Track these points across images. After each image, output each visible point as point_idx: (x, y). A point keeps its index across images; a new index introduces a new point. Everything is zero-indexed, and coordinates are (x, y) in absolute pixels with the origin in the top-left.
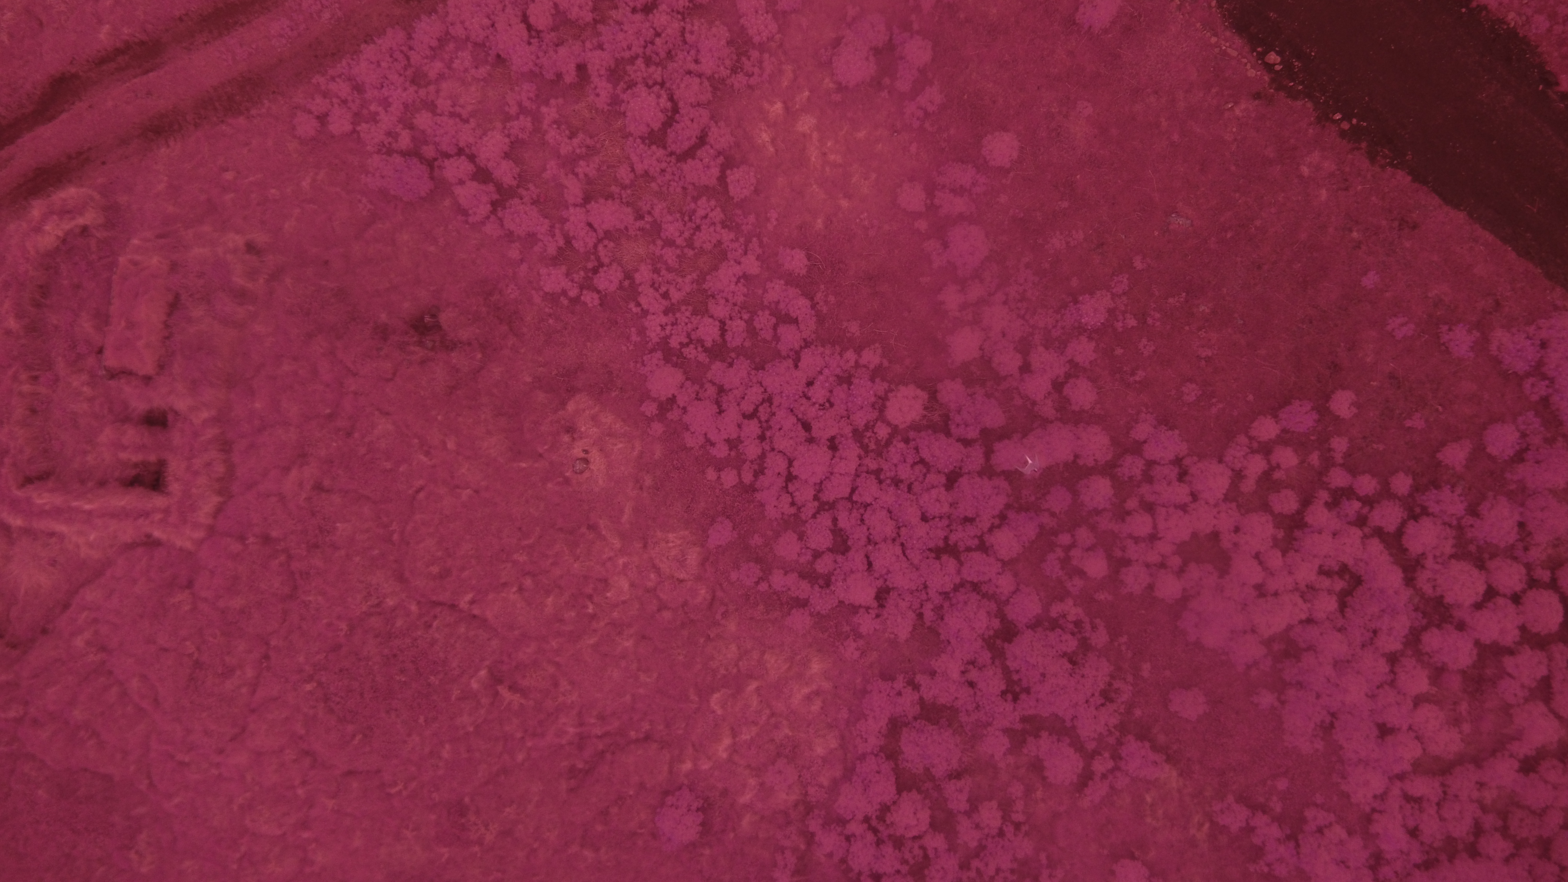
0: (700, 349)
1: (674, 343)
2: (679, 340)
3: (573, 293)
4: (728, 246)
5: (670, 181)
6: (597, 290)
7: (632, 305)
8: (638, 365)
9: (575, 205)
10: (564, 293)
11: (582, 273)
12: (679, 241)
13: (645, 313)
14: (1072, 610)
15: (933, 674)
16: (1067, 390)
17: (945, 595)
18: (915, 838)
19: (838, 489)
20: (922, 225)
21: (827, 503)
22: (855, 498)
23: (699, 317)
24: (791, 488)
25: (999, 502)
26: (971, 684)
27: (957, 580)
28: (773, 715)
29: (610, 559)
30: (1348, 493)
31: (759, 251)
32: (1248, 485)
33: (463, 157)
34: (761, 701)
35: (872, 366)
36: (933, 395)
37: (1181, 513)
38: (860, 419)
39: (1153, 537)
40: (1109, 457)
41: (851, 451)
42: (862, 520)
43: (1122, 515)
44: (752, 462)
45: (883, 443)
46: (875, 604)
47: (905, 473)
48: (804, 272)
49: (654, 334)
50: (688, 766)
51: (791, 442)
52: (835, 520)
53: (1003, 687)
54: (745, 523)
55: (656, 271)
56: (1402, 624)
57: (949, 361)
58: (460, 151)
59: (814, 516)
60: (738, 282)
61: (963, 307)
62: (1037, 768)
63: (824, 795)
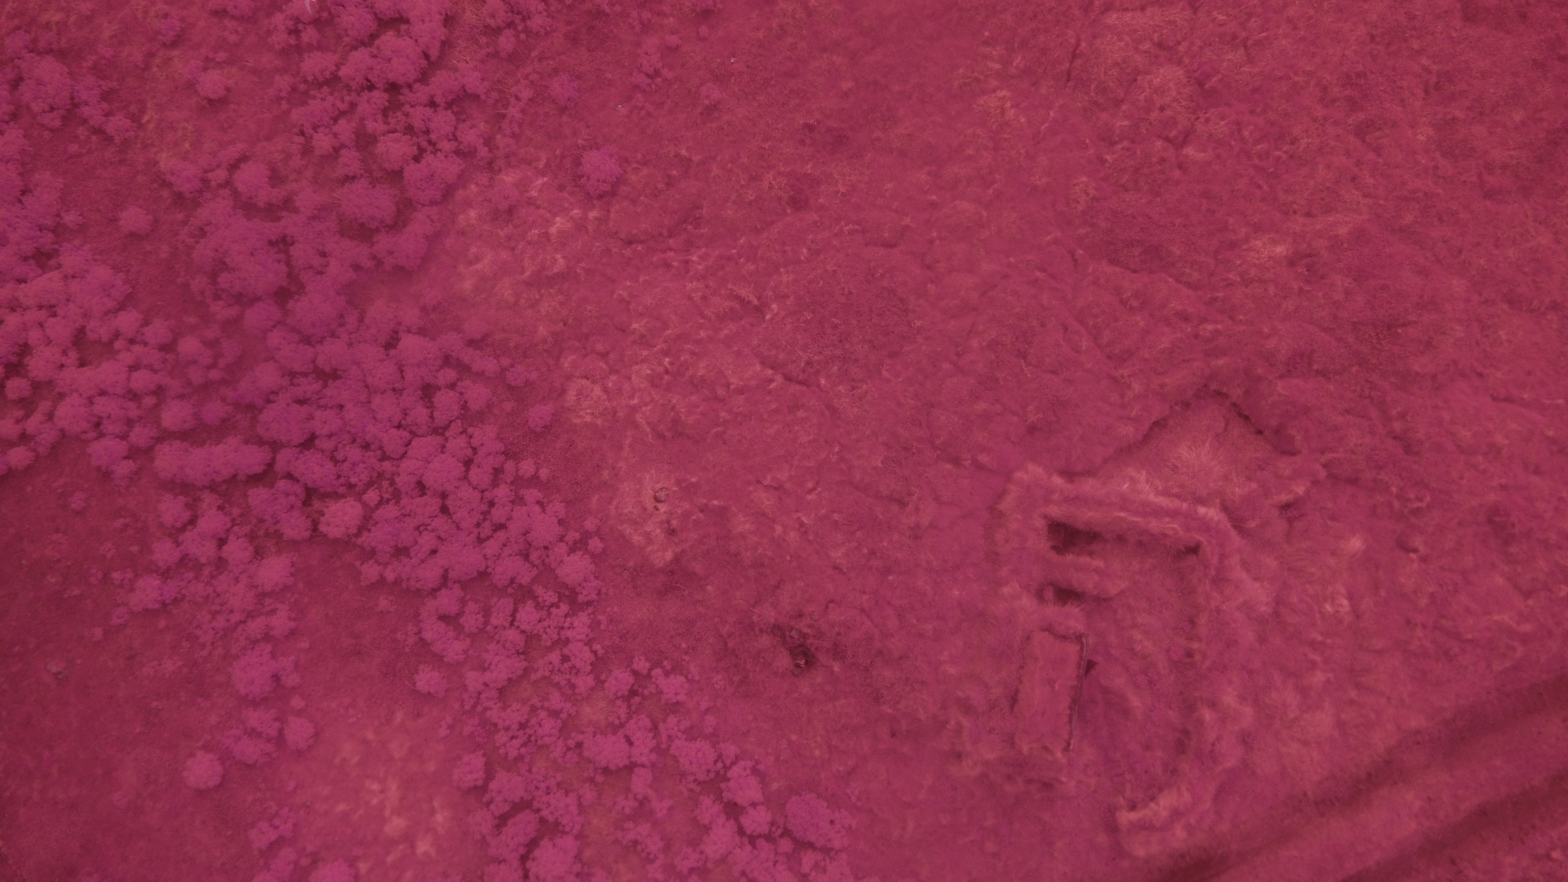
0: (540, 599)
1: (564, 608)
2: (558, 610)
3: (657, 671)
4: (496, 704)
5: (543, 781)
6: (635, 673)
7: (600, 652)
8: (604, 590)
9: (643, 766)
10: (667, 674)
11: (646, 692)
12: (543, 714)
13: (589, 643)
14: (221, 310)
15: (357, 267)
16: (186, 515)
17: (333, 335)
18: (394, 131)
19: (423, 445)
20: (297, 703)
21: (437, 434)
22: (406, 434)
23: (535, 632)
24: (469, 452)
25: (266, 416)
26: (323, 254)
27: (319, 346)
28: (513, 249)
29: (646, 405)
31: (464, 695)
32: (43, 406)
33: (748, 832)
34: (521, 261)
35: (371, 562)
36: (314, 525)
37: (103, 387)
38: (390, 511)
39: (134, 368)
40: (159, 447)
41: (404, 480)
42: (405, 413)
43: (159, 391)
44: (505, 482)
45: (376, 486)
46: (400, 334)
47: (354, 453)
48: (422, 668)
49: (582, 620)
50: (593, 214)
51: (460, 496)
53: (291, 248)
54: (519, 423)
55: (573, 686)
57: (295, 559)
58: (753, 840)
59: (451, 422)
60: (490, 664)
61: (273, 612)
62: (276, 178)
63: (474, 177)
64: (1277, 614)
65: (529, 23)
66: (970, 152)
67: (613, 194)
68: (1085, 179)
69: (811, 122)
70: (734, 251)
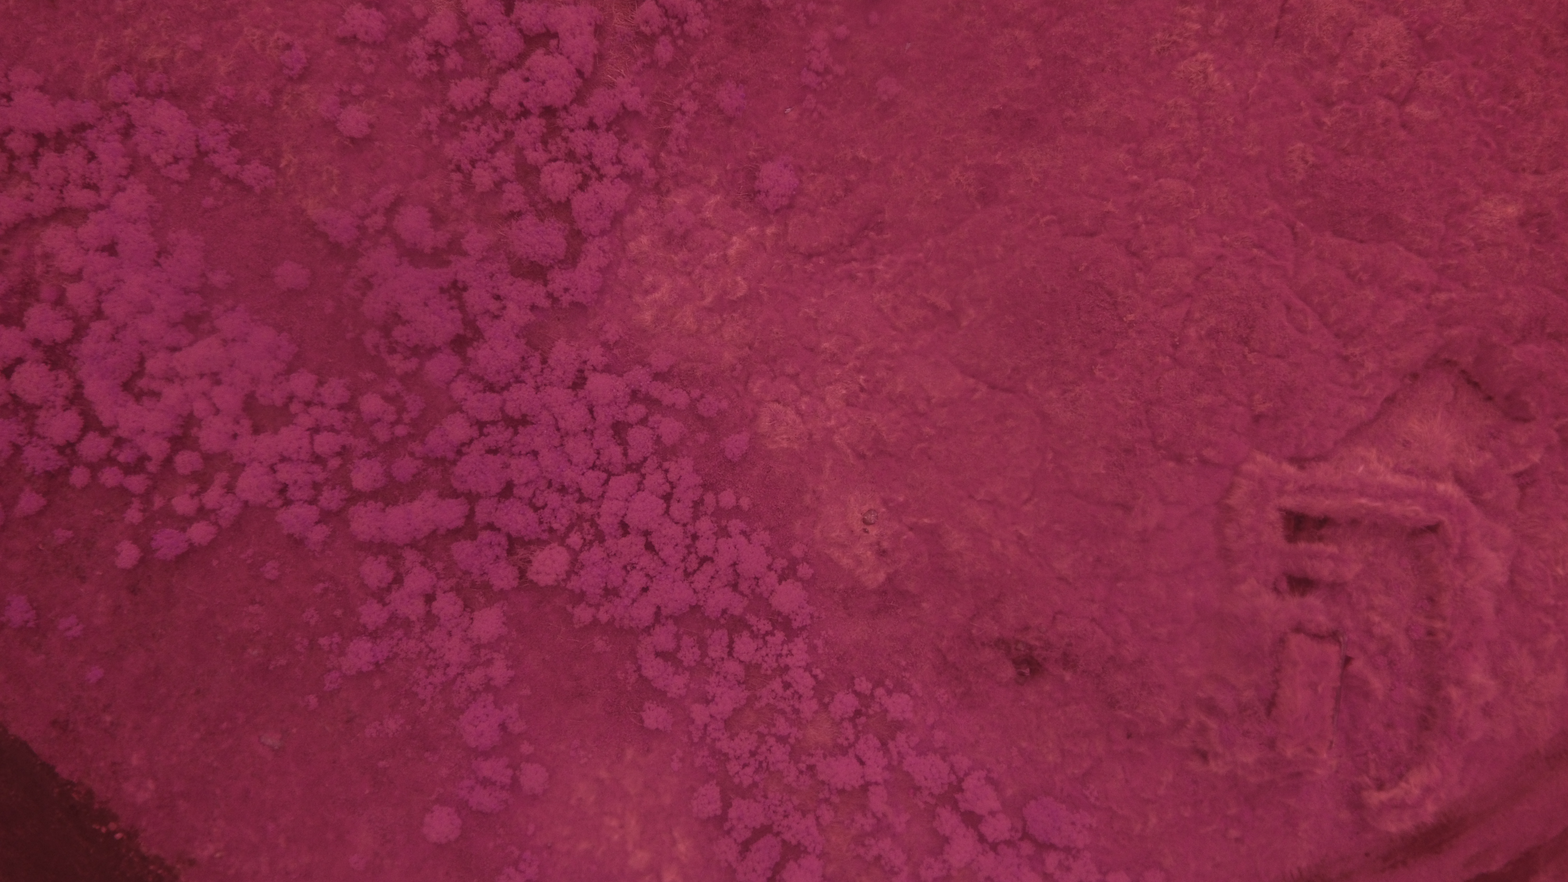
0: (755, 628)
1: (780, 636)
2: (774, 638)
3: (880, 691)
4: (723, 734)
5: (780, 805)
6: (857, 693)
7: (821, 676)
8: (816, 614)
9: (876, 783)
10: (890, 693)
11: (871, 712)
12: (771, 741)
13: (808, 668)
14: (397, 364)
15: (533, 308)
16: (390, 576)
17: (518, 380)
18: (555, 160)
19: (622, 484)
20: (526, 748)
21: (633, 471)
22: (604, 476)
23: (754, 662)
24: (667, 488)
25: (460, 469)
26: (498, 298)
27: (505, 393)
28: (689, 274)
29: (844, 425)
30: (129, 469)
31: (692, 728)
32: (221, 478)
33: (990, 840)
34: (700, 287)
35: (583, 605)
36: (522, 573)
37: (285, 454)
38: (596, 553)
39: (315, 430)
40: (352, 509)
41: (607, 522)
42: (598, 453)
43: (344, 452)
44: (706, 514)
45: (576, 528)
46: (586, 373)
47: (553, 498)
48: (647, 705)
49: (800, 645)
50: (770, 231)
51: (664, 532)
52: (625, 454)
53: (465, 294)
54: (714, 454)
55: (796, 711)
56: (87, 346)
57: (505, 608)
58: (994, 847)
59: (645, 459)
60: (714, 697)
61: (489, 662)
62: (437, 220)
63: (641, 200)
64: (1512, 582)
65: (686, 27)
66: (1173, 125)
67: (790, 206)
68: (1300, 145)
69: (996, 107)
70: (921, 255)
